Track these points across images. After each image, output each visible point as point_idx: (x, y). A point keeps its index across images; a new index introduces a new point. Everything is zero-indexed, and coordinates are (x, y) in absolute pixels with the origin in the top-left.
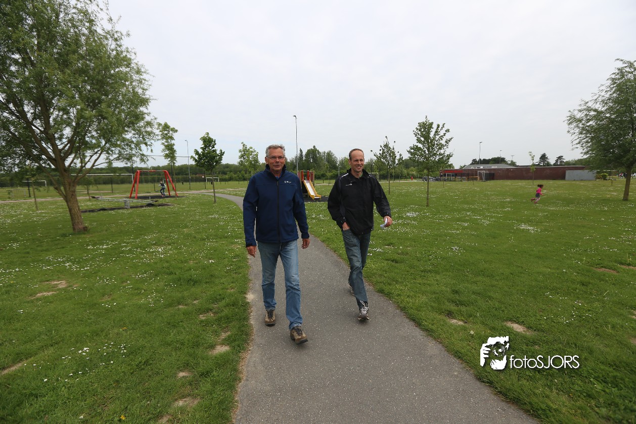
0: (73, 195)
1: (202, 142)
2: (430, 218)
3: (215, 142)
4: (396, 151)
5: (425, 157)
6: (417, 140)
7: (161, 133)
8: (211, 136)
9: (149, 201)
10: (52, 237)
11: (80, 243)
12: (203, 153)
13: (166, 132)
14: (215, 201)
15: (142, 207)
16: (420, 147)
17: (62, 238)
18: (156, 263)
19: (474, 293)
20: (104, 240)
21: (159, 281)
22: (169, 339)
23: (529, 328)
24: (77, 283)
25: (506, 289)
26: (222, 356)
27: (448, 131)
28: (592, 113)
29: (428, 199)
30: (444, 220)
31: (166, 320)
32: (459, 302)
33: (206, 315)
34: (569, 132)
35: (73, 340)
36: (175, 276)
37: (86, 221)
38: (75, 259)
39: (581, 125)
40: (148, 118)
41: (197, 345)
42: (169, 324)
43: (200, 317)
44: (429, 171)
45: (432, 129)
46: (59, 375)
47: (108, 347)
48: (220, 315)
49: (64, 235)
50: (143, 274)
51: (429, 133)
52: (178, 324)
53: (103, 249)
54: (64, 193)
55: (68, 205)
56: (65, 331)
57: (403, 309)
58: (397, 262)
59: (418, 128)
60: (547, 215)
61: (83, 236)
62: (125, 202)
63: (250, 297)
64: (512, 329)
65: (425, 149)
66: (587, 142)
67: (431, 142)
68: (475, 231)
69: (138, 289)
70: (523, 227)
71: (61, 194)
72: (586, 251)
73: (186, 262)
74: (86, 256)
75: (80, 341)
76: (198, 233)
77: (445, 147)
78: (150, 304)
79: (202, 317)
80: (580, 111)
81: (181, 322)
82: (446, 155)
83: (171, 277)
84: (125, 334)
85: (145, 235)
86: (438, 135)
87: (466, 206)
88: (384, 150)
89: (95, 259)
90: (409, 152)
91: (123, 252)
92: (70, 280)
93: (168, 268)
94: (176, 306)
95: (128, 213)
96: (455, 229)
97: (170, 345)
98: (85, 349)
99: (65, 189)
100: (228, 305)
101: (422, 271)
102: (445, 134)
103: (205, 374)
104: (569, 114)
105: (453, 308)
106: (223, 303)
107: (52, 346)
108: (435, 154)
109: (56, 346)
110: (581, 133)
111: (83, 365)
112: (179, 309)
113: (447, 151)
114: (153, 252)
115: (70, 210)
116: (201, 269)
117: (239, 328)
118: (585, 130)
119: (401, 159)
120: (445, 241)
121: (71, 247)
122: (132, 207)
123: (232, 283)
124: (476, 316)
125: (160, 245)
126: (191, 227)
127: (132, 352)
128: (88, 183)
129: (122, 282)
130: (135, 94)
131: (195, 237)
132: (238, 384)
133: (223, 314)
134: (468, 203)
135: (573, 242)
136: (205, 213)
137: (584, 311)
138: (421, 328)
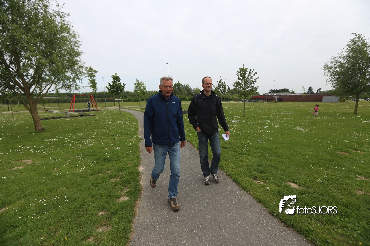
0: (35, 109)
1: (112, 79)
2: (245, 123)
3: (120, 78)
4: (226, 84)
5: (243, 89)
6: (238, 78)
7: (87, 73)
8: (118, 75)
9: (81, 113)
10: (22, 134)
11: (40, 137)
12: (113, 85)
13: (91, 72)
14: (120, 113)
15: (77, 116)
16: (240, 83)
17: (28, 135)
18: (85, 149)
19: (269, 166)
20: (54, 136)
21: (87, 160)
22: (93, 193)
23: (300, 185)
24: (38, 161)
25: (288, 164)
26: (125, 203)
27: (256, 73)
28: (338, 64)
29: (244, 112)
30: (253, 124)
31: (91, 182)
32: (261, 171)
33: (115, 179)
34: (325, 75)
35: (36, 194)
36: (96, 157)
37: (43, 124)
38: (37, 147)
39: (331, 71)
40: (80, 64)
41: (109, 196)
42: (93, 184)
43: (112, 180)
44: (245, 96)
45: (247, 72)
46: (28, 215)
47: (57, 198)
48: (123, 179)
49: (30, 133)
50: (78, 156)
51: (245, 74)
52: (99, 184)
53: (53, 141)
54: (30, 108)
55: (32, 115)
56: (32, 189)
57: (229, 175)
58: (226, 148)
59: (239, 71)
60: (311, 122)
61: (41, 134)
62: (67, 113)
63: (141, 169)
64: (291, 186)
65: (243, 84)
66: (335, 80)
67: (247, 79)
68: (271, 131)
69: (75, 164)
70: (298, 128)
71: (28, 109)
72: (333, 142)
73: (103, 148)
74: (43, 145)
75: (40, 195)
76: (110, 132)
77: (254, 83)
78: (82, 173)
79: (113, 181)
80: (331, 62)
81: (101, 183)
82: (255, 87)
83: (94, 158)
84: (67, 190)
85: (78, 133)
86: (250, 75)
87: (266, 117)
88: (219, 84)
89: (49, 147)
90: (234, 85)
91: (65, 143)
92: (34, 160)
93: (93, 152)
94: (97, 174)
95: (69, 120)
96: (259, 130)
97: (94, 197)
98: (44, 199)
99: (30, 106)
100: (128, 173)
101: (240, 154)
102: (254, 75)
103: (114, 213)
104: (325, 64)
105: (258, 174)
106: (125, 172)
107: (23, 198)
108: (248, 87)
109: (26, 198)
110: (331, 75)
111: (42, 209)
112: (99, 176)
113: (255, 85)
114: (83, 143)
115: (33, 119)
116: (112, 153)
117: (134, 186)
118: (334, 74)
119: (229, 89)
120: (253, 136)
121: (34, 140)
122: (71, 117)
123: (131, 160)
124: (270, 179)
125: (88, 139)
126: (106, 128)
127: (72, 201)
128: (44, 102)
129: (65, 161)
130: (72, 49)
131: (108, 134)
132: (134, 219)
133: (125, 179)
134: (267, 115)
135: (325, 137)
136: (114, 120)
137: (331, 176)
138: (239, 186)
